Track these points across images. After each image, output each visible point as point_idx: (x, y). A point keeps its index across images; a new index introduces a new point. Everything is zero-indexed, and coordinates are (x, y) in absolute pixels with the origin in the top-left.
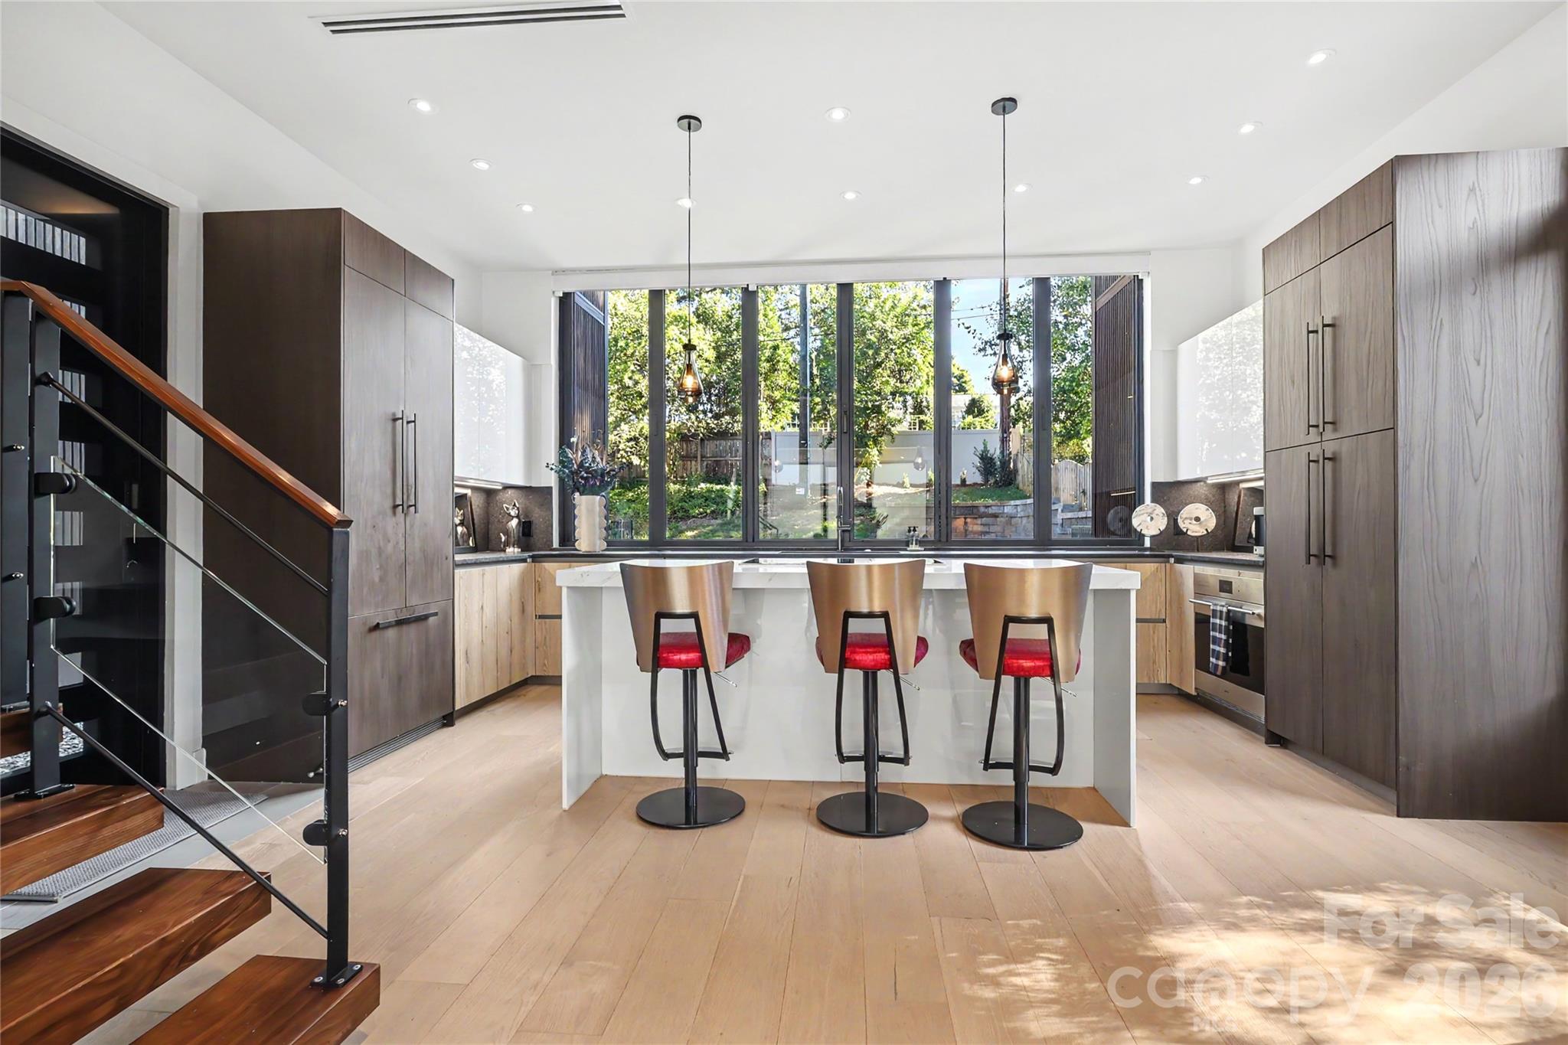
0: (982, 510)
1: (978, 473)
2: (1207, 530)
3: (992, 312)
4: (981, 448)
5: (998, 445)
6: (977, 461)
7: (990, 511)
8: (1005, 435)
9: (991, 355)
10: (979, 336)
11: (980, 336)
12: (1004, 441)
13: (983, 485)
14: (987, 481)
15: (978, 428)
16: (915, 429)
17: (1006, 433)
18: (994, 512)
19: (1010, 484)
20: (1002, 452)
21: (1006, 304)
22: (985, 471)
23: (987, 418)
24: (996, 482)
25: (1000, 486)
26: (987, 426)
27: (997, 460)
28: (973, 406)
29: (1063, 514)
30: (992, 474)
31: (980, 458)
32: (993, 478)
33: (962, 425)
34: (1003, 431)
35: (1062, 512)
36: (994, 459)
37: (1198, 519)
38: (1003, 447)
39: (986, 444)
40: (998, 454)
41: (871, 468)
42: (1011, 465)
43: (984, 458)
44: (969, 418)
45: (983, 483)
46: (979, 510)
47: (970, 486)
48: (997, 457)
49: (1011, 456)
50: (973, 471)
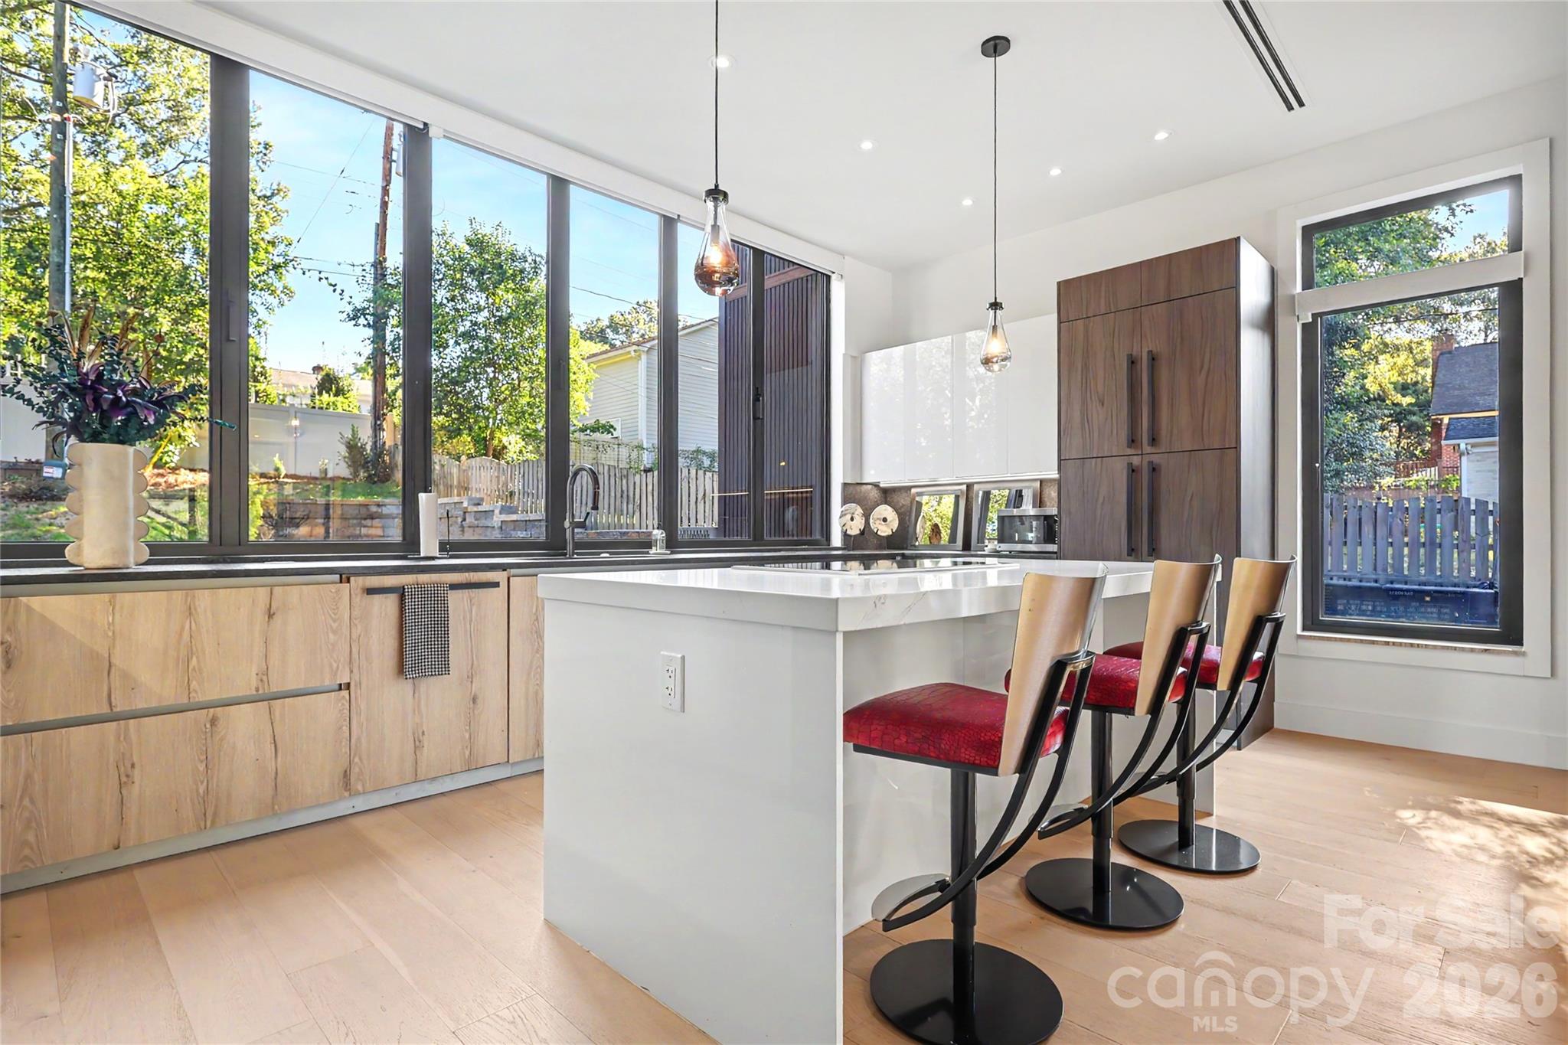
0: (374, 509)
1: (343, 465)
2: (893, 529)
3: (364, 273)
4: (349, 435)
5: (369, 432)
6: (343, 450)
8: (379, 422)
9: (364, 326)
10: (347, 299)
11: (349, 300)
12: (377, 428)
13: (349, 480)
14: (356, 474)
15: (340, 410)
17: (379, 419)
19: (387, 480)
20: (375, 443)
21: (382, 268)
22: (353, 462)
23: (350, 400)
24: (370, 476)
25: (375, 482)
26: (350, 409)
27: (368, 451)
28: (329, 383)
29: (503, 516)
30: (363, 467)
31: (347, 447)
32: (364, 472)
33: (318, 402)
34: (375, 417)
35: (500, 514)
36: (365, 449)
37: (885, 520)
38: (376, 436)
39: (353, 430)
40: (370, 444)
41: (183, 446)
42: (387, 458)
43: (353, 448)
44: (325, 396)
45: (351, 477)
46: (368, 509)
47: (332, 479)
48: (368, 447)
49: (387, 447)
50: (337, 461)
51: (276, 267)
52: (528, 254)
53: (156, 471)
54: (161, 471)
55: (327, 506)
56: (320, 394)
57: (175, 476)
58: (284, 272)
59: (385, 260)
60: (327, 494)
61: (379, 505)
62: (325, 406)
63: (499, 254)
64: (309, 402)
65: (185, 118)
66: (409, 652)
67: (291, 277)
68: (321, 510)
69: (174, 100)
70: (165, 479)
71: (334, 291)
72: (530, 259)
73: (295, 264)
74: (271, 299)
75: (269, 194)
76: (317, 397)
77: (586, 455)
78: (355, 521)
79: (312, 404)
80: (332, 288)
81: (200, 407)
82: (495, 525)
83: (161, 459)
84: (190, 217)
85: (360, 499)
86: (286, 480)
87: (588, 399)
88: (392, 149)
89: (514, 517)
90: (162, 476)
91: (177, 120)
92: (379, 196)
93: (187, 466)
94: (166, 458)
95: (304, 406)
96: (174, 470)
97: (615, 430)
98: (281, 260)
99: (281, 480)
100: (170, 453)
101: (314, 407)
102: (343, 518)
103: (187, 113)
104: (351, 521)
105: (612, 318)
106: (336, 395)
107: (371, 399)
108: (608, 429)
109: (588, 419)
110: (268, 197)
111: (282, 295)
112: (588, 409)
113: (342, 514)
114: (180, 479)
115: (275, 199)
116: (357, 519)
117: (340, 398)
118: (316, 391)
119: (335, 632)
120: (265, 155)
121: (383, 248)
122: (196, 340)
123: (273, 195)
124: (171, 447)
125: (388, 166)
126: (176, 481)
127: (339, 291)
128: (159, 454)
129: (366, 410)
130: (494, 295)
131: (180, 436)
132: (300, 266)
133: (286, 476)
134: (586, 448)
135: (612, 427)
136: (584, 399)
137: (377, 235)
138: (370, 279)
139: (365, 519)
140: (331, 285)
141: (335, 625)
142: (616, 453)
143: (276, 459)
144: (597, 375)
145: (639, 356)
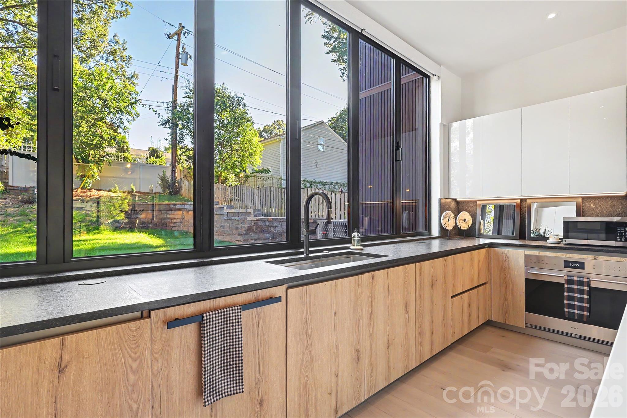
0: (172, 206)
1: (160, 188)
2: (469, 226)
3: (168, 106)
4: (161, 174)
5: (170, 173)
6: (159, 181)
7: (177, 207)
8: (174, 169)
9: (168, 128)
10: (161, 117)
12: (173, 172)
13: (162, 194)
14: (164, 191)
15: (158, 164)
16: (121, 160)
17: (174, 168)
18: (178, 208)
19: (177, 194)
20: (172, 178)
21: (175, 104)
22: (163, 186)
23: (162, 160)
24: (170, 192)
25: (172, 195)
26: (162, 164)
27: (170, 181)
28: (154, 153)
29: (228, 210)
30: (168, 188)
31: (161, 180)
32: (168, 190)
33: (149, 161)
34: (172, 167)
35: (227, 209)
36: (168, 181)
37: (465, 220)
38: (173, 175)
39: (164, 172)
40: (170, 178)
41: (93, 180)
42: (177, 184)
43: (163, 179)
44: (152, 158)
45: (162, 192)
46: (170, 207)
47: (155, 193)
48: (170, 180)
49: (177, 180)
50: (157, 186)
51: (132, 104)
52: (235, 97)
53: (82, 190)
54: (84, 190)
55: (153, 205)
56: (150, 157)
57: (90, 192)
58: (135, 106)
59: (177, 100)
60: (153, 200)
61: (174, 205)
62: (152, 162)
63: (223, 97)
64: (145, 161)
65: (97, 46)
66: (207, 378)
67: (138, 108)
68: (150, 207)
69: (93, 39)
70: (86, 194)
71: (156, 114)
72: (236, 99)
73: (140, 102)
74: (130, 118)
75: (130, 77)
76: (149, 159)
77: (259, 183)
78: (164, 212)
79: (147, 162)
80: (155, 112)
81: (100, 163)
82: (224, 214)
83: (84, 185)
84: (96, 83)
85: (166, 202)
86: (136, 194)
87: (261, 159)
88: (180, 53)
89: (233, 211)
90: (85, 192)
91: (94, 47)
92: (174, 73)
93: (95, 188)
94: (86, 185)
95: (143, 163)
96: (90, 190)
97: (270, 172)
98: (134, 101)
99: (134, 194)
100: (88, 183)
101: (147, 163)
102: (160, 211)
103: (98, 44)
104: (162, 212)
105: (264, 127)
106: (156, 158)
107: (171, 161)
108: (267, 171)
109: (260, 167)
110: (130, 78)
111: (134, 116)
112: (261, 163)
113: (159, 209)
114: (92, 194)
115: (133, 79)
116: (165, 211)
117: (158, 159)
118: (148, 156)
119: (134, 372)
120: (129, 61)
121: (176, 95)
122: (99, 135)
123: (132, 77)
124: (89, 180)
125: (178, 61)
126: (90, 195)
127: (157, 114)
128: (84, 183)
129: (169, 164)
130: (221, 114)
131: (92, 176)
132: (141, 103)
133: (136, 192)
134: (259, 179)
135: (269, 171)
136: (259, 159)
137: (173, 90)
138: (170, 109)
139: (168, 211)
140: (154, 111)
141: (134, 365)
142: (271, 181)
143: (132, 185)
144: (264, 149)
145: (280, 141)
